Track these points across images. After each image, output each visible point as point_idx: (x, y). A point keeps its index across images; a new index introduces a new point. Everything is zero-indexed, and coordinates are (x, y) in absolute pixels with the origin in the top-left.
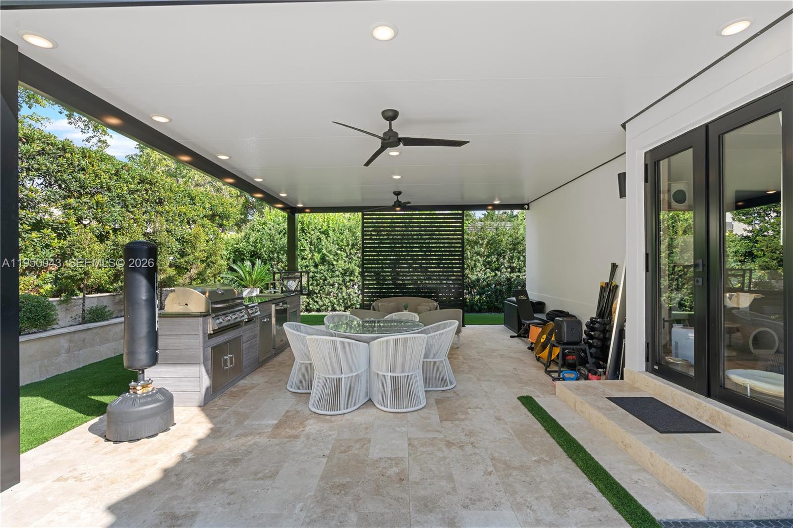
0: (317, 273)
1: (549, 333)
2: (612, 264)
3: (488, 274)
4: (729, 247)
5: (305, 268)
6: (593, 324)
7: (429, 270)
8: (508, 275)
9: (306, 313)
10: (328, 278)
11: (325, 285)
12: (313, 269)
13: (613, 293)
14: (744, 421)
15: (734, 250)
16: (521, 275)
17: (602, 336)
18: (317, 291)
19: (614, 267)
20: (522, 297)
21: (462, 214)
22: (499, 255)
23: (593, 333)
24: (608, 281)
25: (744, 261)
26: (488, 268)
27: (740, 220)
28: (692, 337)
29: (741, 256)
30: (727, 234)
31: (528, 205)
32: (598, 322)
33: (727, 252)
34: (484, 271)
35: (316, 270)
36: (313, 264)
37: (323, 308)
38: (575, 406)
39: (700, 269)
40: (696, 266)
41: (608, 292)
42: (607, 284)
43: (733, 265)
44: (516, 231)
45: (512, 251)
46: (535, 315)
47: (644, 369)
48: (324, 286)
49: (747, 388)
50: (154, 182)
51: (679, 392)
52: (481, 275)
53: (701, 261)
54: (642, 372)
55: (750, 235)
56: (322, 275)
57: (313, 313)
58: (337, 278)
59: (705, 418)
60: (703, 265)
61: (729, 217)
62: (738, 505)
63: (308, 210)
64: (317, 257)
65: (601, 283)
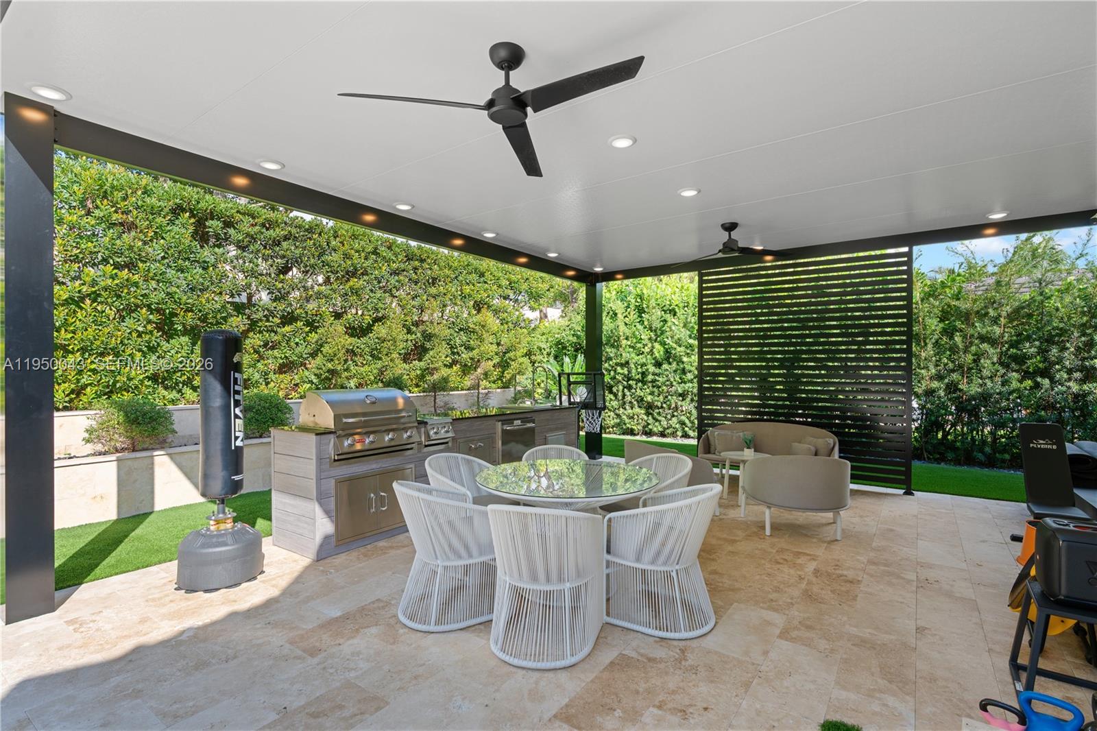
0: (658, 375)
3: (1015, 384)
5: (641, 367)
7: (863, 372)
8: (1075, 387)
9: (644, 438)
10: (674, 383)
11: (671, 395)
12: (652, 369)
18: (659, 404)
21: (909, 255)
22: (1050, 340)
26: (1015, 371)
34: (1002, 376)
35: (657, 371)
36: (653, 361)
37: (669, 431)
48: (669, 397)
50: (424, 257)
52: (994, 386)
56: (666, 379)
57: (655, 439)
58: (691, 385)
63: (619, 276)
64: (659, 351)
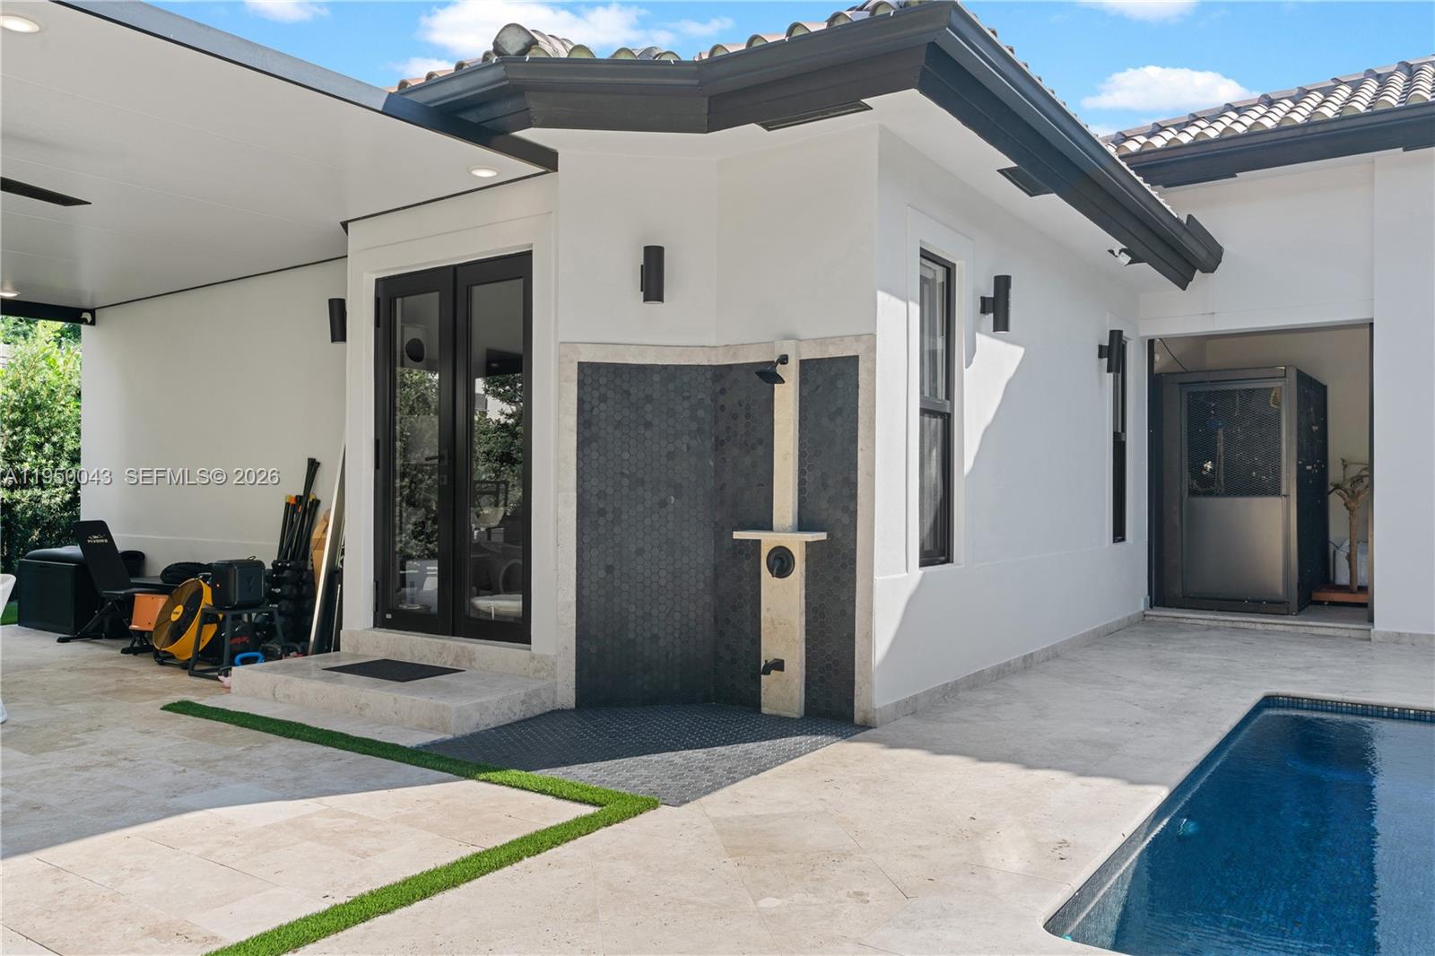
1: (188, 602)
2: (309, 459)
4: (480, 443)
6: (277, 573)
13: (311, 517)
14: (488, 647)
15: (486, 449)
16: (46, 494)
17: (295, 591)
19: (313, 466)
20: (96, 539)
23: (278, 590)
24: (302, 494)
25: (501, 471)
27: (496, 395)
28: (434, 570)
29: (496, 460)
30: (476, 418)
31: (92, 312)
32: (288, 568)
33: (476, 452)
38: (274, 694)
39: (446, 463)
40: (441, 457)
41: (301, 513)
42: (299, 499)
43: (484, 477)
44: (29, 375)
45: (18, 429)
46: (133, 581)
47: (372, 625)
49: (491, 614)
51: (419, 638)
53: (446, 451)
54: (370, 629)
55: (511, 421)
59: (449, 663)
60: (449, 458)
61: (480, 386)
62: (481, 714)
65: (286, 497)
